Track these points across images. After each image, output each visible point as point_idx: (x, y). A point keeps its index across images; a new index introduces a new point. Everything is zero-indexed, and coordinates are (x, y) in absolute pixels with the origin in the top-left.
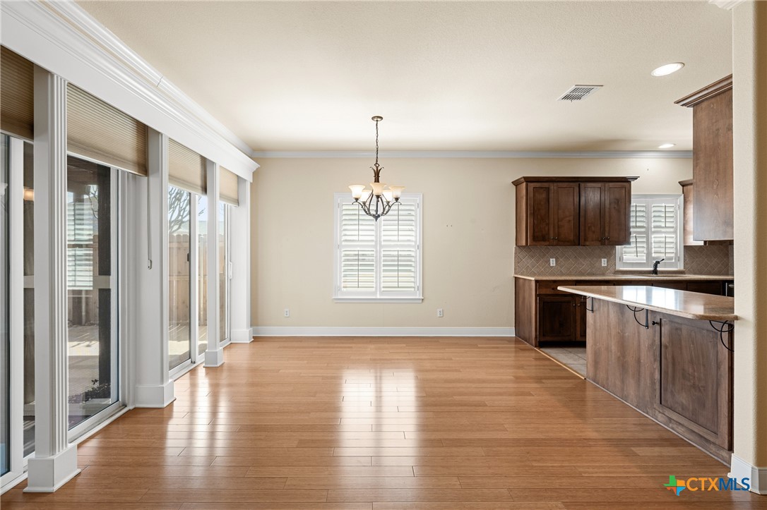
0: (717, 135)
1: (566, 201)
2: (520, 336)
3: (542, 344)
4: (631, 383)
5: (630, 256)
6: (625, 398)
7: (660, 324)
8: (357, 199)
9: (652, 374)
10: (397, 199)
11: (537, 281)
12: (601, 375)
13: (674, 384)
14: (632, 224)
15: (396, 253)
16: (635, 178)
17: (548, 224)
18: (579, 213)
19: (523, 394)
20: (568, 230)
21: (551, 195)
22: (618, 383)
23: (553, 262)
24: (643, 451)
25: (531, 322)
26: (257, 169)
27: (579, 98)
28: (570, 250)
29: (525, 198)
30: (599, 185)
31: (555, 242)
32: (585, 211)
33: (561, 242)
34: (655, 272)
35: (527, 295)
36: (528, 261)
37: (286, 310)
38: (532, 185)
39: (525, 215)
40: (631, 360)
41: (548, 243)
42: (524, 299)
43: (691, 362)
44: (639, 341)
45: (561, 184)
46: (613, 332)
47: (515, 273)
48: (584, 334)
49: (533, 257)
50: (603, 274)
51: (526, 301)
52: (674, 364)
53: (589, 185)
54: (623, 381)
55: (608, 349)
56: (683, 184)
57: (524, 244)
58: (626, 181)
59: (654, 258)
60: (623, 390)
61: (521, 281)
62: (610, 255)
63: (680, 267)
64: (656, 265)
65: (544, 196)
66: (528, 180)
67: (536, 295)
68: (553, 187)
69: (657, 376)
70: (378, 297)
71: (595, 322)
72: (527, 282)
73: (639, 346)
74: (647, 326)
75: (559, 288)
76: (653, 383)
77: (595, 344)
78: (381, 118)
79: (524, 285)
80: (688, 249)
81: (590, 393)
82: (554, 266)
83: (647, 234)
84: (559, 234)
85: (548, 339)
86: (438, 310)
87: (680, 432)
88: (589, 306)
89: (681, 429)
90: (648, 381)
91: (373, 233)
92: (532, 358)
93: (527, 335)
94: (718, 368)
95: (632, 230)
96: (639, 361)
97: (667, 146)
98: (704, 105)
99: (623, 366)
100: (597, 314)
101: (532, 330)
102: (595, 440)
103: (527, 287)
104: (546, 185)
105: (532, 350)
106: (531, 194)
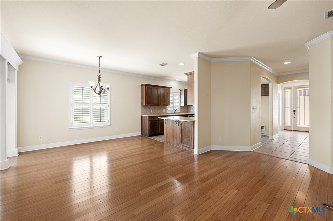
0: (192, 83)
1: (156, 92)
2: (143, 134)
3: (150, 136)
4: (175, 140)
5: (170, 109)
6: (174, 144)
7: (181, 124)
8: (92, 87)
9: (180, 136)
10: (108, 88)
11: (149, 117)
12: (168, 140)
13: (184, 138)
14: (170, 100)
15: (100, 108)
16: (171, 88)
17: (151, 99)
18: (159, 96)
19: (151, 149)
20: (156, 101)
21: (152, 90)
22: (172, 141)
23: (152, 111)
24: (180, 153)
25: (147, 129)
26: (21, 64)
27: (163, 65)
28: (156, 107)
29: (145, 90)
30: (164, 88)
31: (153, 105)
32: (160, 96)
33: (154, 105)
34: (175, 113)
35: (145, 121)
36: (145, 111)
37: (40, 136)
38: (147, 87)
39: (145, 96)
40: (175, 134)
41: (151, 105)
42: (145, 122)
43: (187, 132)
44: (177, 129)
45: (154, 87)
46: (171, 128)
47: (141, 114)
48: (163, 131)
49: (146, 109)
50: (164, 114)
51: (145, 123)
52: (184, 133)
53: (161, 88)
54: (173, 140)
55: (170, 133)
56: (180, 90)
57: (144, 105)
58: (169, 88)
59: (175, 109)
60: (173, 142)
61: (144, 117)
62: (165, 108)
63: (180, 112)
64: (175, 111)
65: (150, 90)
66: (146, 85)
67: (149, 121)
68: (152, 88)
69: (181, 137)
70: (91, 126)
71: (166, 126)
72: (146, 117)
73: (177, 130)
74: (179, 125)
75: (158, 118)
76: (180, 139)
77: (166, 132)
78: (101, 57)
79: (145, 118)
80: (181, 107)
81: (165, 145)
82: (153, 112)
83: (173, 103)
84: (154, 102)
85: (152, 134)
86: (116, 129)
87: (185, 148)
88: (165, 122)
89: (185, 147)
90: (179, 139)
91: (89, 100)
92: (147, 140)
93: (146, 134)
94: (192, 132)
95: (171, 101)
96: (177, 134)
97: (177, 80)
98: (190, 75)
99: (173, 136)
100: (167, 124)
101: (147, 132)
102: (171, 154)
103: (146, 118)
104: (150, 87)
105: (147, 138)
106: (147, 90)
